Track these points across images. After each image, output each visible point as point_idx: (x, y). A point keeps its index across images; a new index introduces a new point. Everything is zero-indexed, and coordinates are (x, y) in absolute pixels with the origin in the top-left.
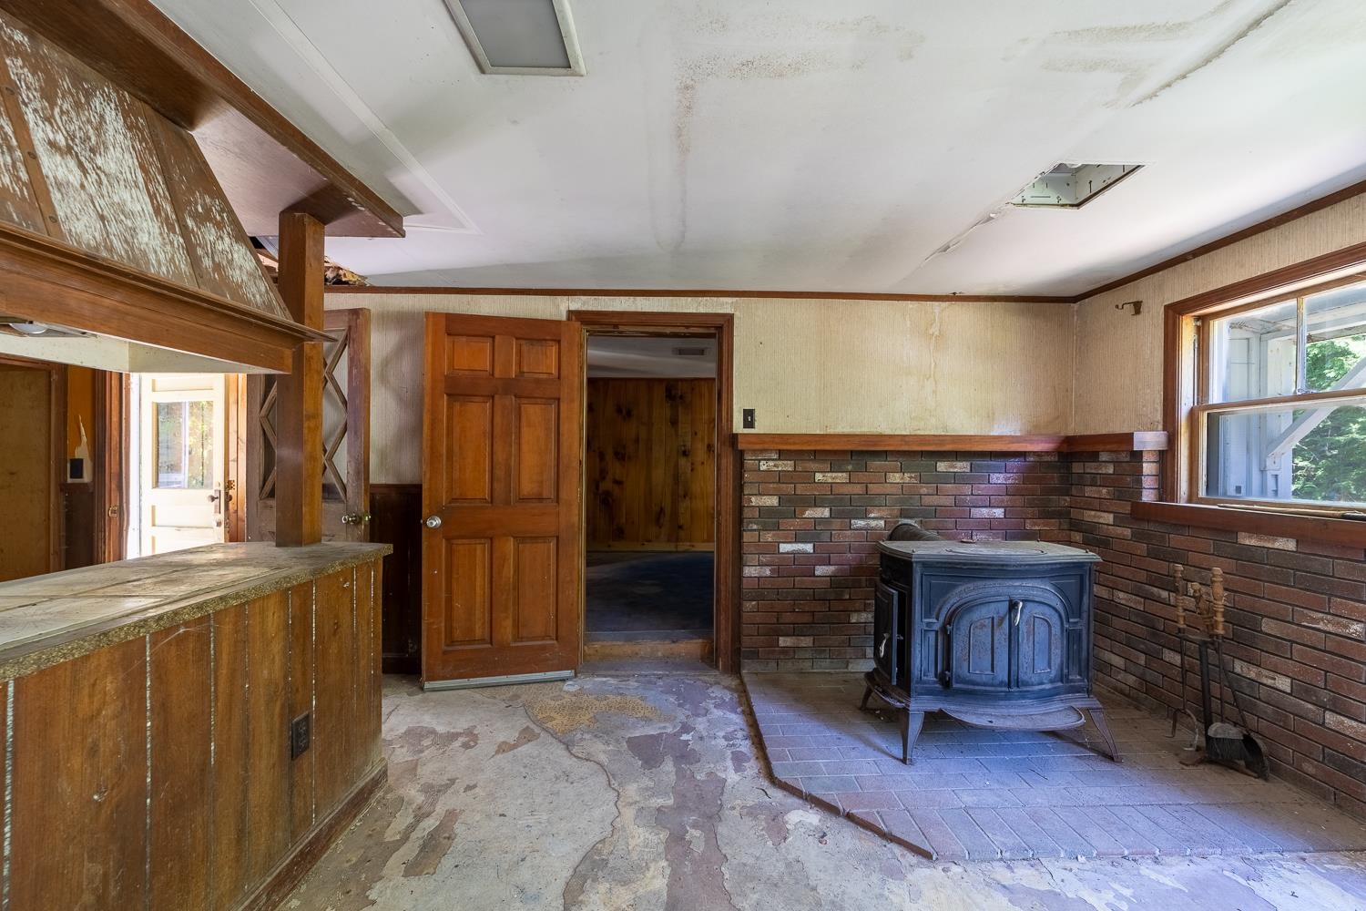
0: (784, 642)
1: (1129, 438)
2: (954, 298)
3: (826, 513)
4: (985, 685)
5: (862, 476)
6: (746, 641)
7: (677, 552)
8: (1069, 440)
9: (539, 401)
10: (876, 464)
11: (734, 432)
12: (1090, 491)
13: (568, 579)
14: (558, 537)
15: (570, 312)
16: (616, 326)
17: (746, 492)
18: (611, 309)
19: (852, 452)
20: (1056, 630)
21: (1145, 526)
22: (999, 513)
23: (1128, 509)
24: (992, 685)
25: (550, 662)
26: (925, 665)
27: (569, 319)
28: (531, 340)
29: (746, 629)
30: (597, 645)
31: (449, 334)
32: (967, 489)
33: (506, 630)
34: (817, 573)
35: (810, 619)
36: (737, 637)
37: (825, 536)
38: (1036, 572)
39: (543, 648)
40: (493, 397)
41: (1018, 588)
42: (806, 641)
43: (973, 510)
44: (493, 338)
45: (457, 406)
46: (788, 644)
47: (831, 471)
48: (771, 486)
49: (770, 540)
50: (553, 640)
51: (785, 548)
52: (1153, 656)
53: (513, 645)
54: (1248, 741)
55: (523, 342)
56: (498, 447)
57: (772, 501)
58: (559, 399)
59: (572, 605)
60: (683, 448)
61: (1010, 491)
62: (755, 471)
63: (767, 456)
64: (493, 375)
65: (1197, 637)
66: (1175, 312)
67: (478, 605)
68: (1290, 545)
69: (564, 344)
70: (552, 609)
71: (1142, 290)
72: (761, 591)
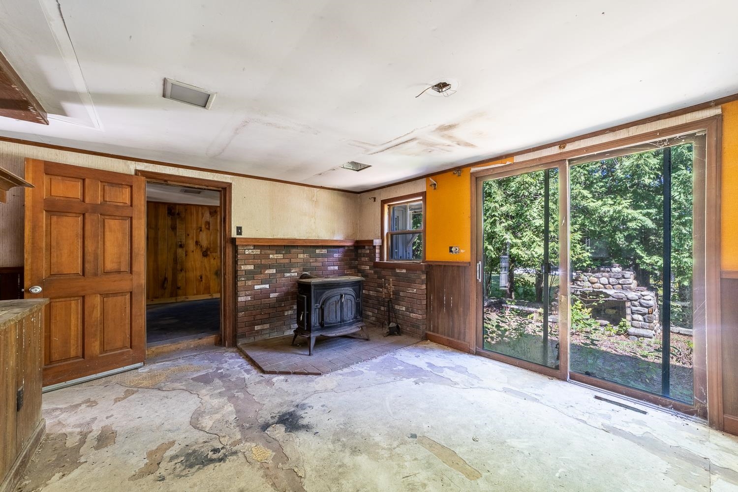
0: (257, 328)
1: (372, 241)
2: (321, 187)
3: (274, 271)
4: (334, 323)
5: (288, 256)
6: (240, 331)
7: (177, 302)
8: (357, 242)
9: (117, 218)
10: (294, 250)
11: (232, 237)
12: (363, 259)
13: (139, 314)
14: (131, 293)
15: (137, 171)
16: (166, 181)
17: (239, 264)
18: (164, 172)
19: (284, 246)
20: (353, 303)
21: (377, 269)
22: (336, 268)
23: (372, 264)
24: (336, 323)
25: (127, 361)
26: (315, 321)
27: (136, 174)
28: (112, 184)
29: (239, 325)
30: (153, 349)
31: (46, 174)
32: (326, 260)
33: (95, 347)
34: (271, 297)
35: (268, 317)
36: (235, 330)
37: (274, 281)
38: (348, 285)
39: (122, 354)
40: (84, 215)
41: (343, 290)
42: (267, 326)
43: (328, 267)
44: (84, 180)
45: (54, 219)
46: (259, 329)
47: (276, 254)
48: (251, 260)
49: (250, 284)
50: (128, 348)
51: (257, 287)
52: (379, 309)
53: (101, 355)
54: (398, 327)
55: (104, 184)
56: (88, 243)
57: (251, 267)
58: (131, 218)
59: (141, 327)
60: (180, 243)
61: (340, 260)
62: (243, 254)
63: (249, 247)
64: (84, 201)
65: (387, 300)
66: (384, 202)
67: (72, 337)
68: (404, 271)
69: (134, 188)
70: (128, 332)
71: (376, 194)
72: (246, 307)
